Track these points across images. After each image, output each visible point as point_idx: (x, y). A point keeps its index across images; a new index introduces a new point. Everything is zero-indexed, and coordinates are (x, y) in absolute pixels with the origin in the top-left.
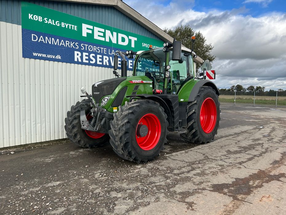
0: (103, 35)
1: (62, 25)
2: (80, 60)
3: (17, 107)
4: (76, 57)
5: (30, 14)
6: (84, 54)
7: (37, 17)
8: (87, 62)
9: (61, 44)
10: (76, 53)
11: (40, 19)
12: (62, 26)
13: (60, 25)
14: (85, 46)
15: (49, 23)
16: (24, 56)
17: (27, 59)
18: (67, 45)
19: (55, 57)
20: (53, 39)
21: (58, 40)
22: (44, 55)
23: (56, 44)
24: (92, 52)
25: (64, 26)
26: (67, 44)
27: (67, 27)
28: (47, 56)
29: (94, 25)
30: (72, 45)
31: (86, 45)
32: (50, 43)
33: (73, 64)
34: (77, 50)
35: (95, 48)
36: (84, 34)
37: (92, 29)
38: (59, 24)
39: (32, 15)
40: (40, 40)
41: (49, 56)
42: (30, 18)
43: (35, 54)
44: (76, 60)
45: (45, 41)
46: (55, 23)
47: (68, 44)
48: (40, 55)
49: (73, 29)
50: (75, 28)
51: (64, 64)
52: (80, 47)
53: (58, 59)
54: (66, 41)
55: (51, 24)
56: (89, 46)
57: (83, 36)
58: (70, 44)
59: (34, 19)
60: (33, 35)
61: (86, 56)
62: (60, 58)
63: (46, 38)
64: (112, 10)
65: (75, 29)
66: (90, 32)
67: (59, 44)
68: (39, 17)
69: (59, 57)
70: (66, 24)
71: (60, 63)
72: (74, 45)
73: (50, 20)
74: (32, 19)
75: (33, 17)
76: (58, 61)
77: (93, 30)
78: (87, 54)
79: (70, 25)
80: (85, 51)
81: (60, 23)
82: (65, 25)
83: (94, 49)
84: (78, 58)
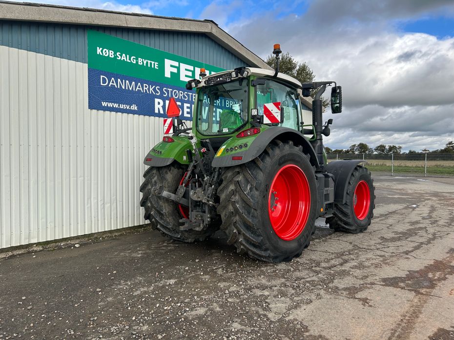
0: (191, 75)
1: (139, 61)
3: (80, 179)
4: (157, 107)
5: (98, 48)
6: (167, 102)
7: (107, 51)
9: (137, 88)
10: (157, 100)
11: (111, 54)
12: (139, 63)
13: (137, 62)
14: (168, 92)
15: (122, 59)
16: (91, 107)
17: (94, 110)
18: (146, 90)
19: (130, 107)
20: (127, 81)
21: (133, 83)
22: (116, 105)
23: (131, 89)
24: (177, 99)
25: (141, 64)
26: (145, 88)
27: (145, 65)
28: (119, 106)
29: (180, 60)
30: (151, 89)
31: (170, 90)
32: (123, 88)
33: (152, 118)
34: (158, 97)
35: (181, 93)
36: (167, 75)
37: (178, 66)
38: (135, 60)
39: (101, 49)
40: (111, 83)
41: (122, 106)
42: (98, 53)
43: (104, 104)
44: (157, 111)
45: (117, 86)
46: (130, 59)
47: (146, 88)
48: (110, 105)
49: (153, 67)
50: (156, 65)
51: (141, 116)
52: (162, 93)
53: (134, 110)
54: (144, 85)
55: (126, 60)
56: (173, 90)
57: (166, 76)
58: (149, 89)
59: (104, 54)
60: (102, 76)
62: (136, 108)
63: (119, 80)
64: (204, 38)
65: (156, 68)
66: (175, 70)
67: (135, 89)
68: (110, 51)
69: (134, 107)
70: (144, 60)
71: (136, 116)
72: (154, 90)
73: (124, 55)
74: (101, 54)
75: (102, 51)
76: (134, 112)
77: (178, 68)
79: (149, 62)
80: (168, 98)
81: (137, 59)
82: (143, 62)
83: (180, 95)
84: (159, 108)
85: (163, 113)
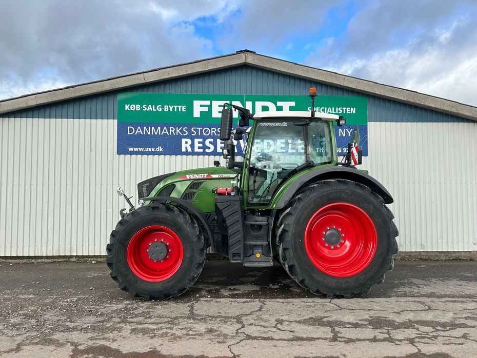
1: (165, 108)
2: (190, 150)
4: (184, 146)
5: (126, 105)
6: (196, 141)
7: (134, 106)
8: (201, 150)
9: (163, 132)
10: (184, 140)
11: (138, 108)
12: (165, 110)
13: (163, 110)
14: (197, 131)
15: (148, 110)
16: (119, 153)
17: (121, 155)
18: (172, 132)
19: (155, 149)
20: (153, 128)
21: (159, 128)
22: (141, 149)
23: (156, 134)
24: (208, 136)
25: (168, 110)
26: (171, 131)
27: (171, 110)
28: (144, 149)
29: (212, 98)
30: (178, 131)
31: (199, 128)
32: (149, 133)
34: (186, 137)
35: (214, 130)
36: (197, 114)
37: (209, 104)
38: (161, 108)
39: (129, 105)
40: (137, 132)
41: (147, 150)
42: (126, 109)
43: (131, 149)
44: (184, 150)
45: (143, 132)
46: (156, 108)
47: (173, 131)
48: (136, 149)
49: (180, 110)
50: (183, 109)
51: (168, 156)
52: (190, 132)
53: (160, 152)
54: (171, 128)
55: (151, 110)
56: (203, 129)
57: (194, 116)
58: (175, 131)
59: (131, 109)
60: (129, 127)
61: (199, 143)
62: (161, 150)
63: (145, 128)
64: (244, 71)
65: (183, 111)
66: (206, 109)
67: (161, 133)
68: (137, 105)
69: (160, 149)
70: (170, 106)
71: (162, 156)
72: (181, 131)
73: (150, 106)
74: (129, 109)
75: (129, 107)
76: (159, 153)
77: (210, 107)
78: (201, 140)
79: (176, 107)
80: (197, 137)
81: (163, 107)
82: (169, 108)
83: (212, 132)
84: (186, 147)
85: (191, 151)
